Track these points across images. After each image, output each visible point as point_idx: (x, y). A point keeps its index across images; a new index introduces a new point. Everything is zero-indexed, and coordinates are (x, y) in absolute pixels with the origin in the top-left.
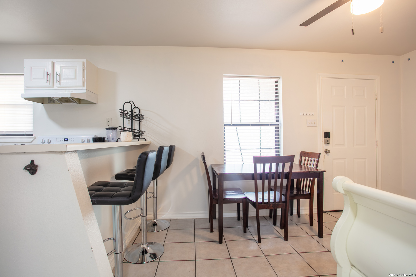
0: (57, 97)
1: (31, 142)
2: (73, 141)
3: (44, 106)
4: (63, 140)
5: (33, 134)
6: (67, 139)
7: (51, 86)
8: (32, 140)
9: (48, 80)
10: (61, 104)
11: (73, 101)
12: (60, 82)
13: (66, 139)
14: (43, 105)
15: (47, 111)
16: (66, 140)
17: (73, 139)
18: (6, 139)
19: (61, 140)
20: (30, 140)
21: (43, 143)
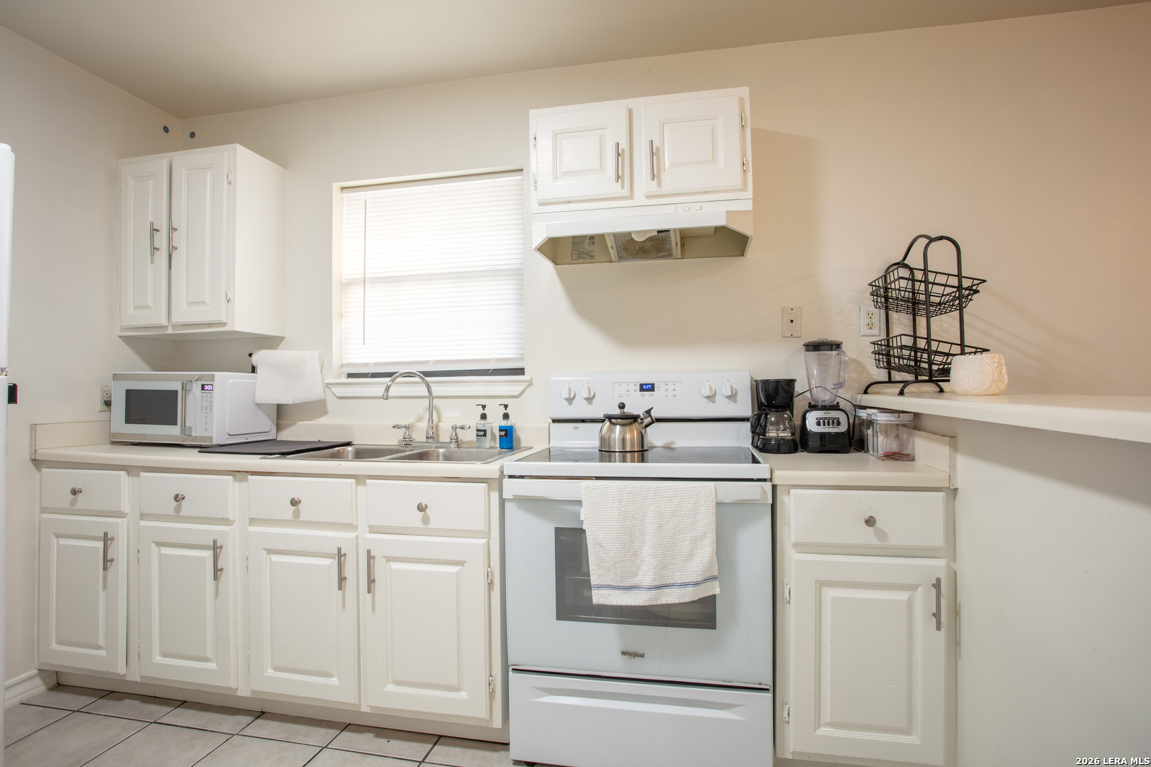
0: (645, 232)
1: (520, 396)
2: (674, 393)
3: (558, 274)
4: (636, 391)
5: (523, 369)
6: (649, 387)
7: (626, 195)
8: (520, 388)
9: (620, 173)
10: (616, 264)
11: (670, 250)
12: (660, 178)
13: (646, 385)
14: (554, 270)
16: (648, 390)
17: (671, 387)
18: (441, 387)
19: (628, 391)
20: (516, 389)
21: (570, 400)
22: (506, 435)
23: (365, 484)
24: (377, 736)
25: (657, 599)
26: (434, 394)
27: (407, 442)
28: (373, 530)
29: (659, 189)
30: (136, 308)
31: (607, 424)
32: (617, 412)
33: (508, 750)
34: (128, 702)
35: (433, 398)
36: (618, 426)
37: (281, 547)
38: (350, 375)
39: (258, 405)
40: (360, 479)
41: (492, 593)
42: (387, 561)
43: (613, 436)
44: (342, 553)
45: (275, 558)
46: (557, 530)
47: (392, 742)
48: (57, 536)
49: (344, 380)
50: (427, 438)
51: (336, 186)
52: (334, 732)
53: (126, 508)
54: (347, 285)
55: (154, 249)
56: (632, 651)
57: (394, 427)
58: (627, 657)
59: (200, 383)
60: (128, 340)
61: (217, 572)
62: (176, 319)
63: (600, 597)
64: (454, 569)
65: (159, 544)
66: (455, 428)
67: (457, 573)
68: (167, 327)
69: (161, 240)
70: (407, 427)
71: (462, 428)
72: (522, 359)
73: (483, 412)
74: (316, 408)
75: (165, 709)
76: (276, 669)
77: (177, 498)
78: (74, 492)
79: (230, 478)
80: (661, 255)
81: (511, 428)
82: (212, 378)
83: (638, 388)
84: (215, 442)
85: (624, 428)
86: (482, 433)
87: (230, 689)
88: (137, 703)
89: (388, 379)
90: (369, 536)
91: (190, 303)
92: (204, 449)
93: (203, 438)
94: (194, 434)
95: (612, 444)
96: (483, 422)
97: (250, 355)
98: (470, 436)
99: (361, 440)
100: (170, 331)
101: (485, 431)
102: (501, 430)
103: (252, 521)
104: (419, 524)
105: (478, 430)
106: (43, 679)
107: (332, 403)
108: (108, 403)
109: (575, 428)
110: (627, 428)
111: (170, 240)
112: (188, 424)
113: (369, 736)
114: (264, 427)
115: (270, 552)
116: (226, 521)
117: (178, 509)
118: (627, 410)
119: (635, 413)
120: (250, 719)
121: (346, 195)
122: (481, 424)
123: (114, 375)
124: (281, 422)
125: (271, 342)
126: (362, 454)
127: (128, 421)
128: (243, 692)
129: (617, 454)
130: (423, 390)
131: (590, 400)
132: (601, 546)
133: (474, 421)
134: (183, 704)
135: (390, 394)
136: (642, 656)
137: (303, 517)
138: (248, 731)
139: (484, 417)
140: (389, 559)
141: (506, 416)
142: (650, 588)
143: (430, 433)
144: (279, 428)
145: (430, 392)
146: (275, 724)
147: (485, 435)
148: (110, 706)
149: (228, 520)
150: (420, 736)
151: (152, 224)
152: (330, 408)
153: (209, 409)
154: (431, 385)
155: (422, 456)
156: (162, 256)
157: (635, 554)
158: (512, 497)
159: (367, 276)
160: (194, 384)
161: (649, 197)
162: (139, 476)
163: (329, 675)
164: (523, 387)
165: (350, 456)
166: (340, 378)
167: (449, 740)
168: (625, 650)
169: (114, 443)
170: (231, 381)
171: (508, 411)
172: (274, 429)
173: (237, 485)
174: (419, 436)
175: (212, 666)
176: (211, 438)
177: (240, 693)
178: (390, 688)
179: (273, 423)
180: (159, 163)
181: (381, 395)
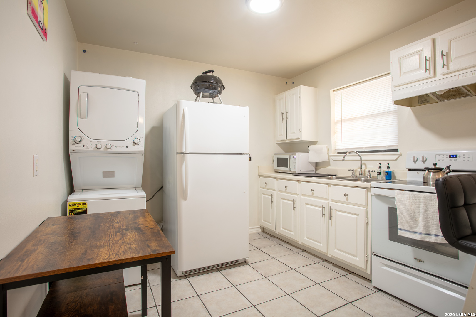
0: (442, 91)
1: (396, 160)
2: (469, 159)
3: (413, 110)
4: (447, 158)
5: (398, 149)
6: (455, 156)
7: (432, 76)
8: (396, 157)
9: (428, 68)
10: (440, 103)
11: (466, 93)
12: (448, 66)
13: (453, 155)
14: (410, 109)
15: (418, 116)
16: (453, 157)
17: (466, 156)
18: (364, 157)
19: (443, 158)
20: (395, 157)
21: (415, 162)
22: (388, 174)
23: (330, 187)
24: (333, 266)
25: (424, 238)
26: (362, 159)
27: (353, 175)
28: (333, 201)
29: (448, 71)
30: (280, 135)
31: (427, 171)
32: (433, 167)
33: (371, 283)
34: (276, 239)
35: (362, 161)
36: (432, 173)
37: (309, 203)
38: (338, 153)
39: (309, 162)
40: (329, 185)
41: (368, 227)
42: (336, 211)
43: (429, 176)
44: (324, 207)
45: (308, 206)
46: (389, 207)
47: (337, 268)
48: (263, 194)
49: (336, 154)
50: (360, 174)
51: (331, 91)
52: (321, 261)
53: (276, 189)
54: (336, 123)
55: (283, 119)
56: (418, 259)
57: (349, 170)
58: (416, 261)
59: (293, 156)
60: (279, 144)
61: (294, 208)
62: (288, 138)
63: (400, 233)
64: (356, 216)
65: (282, 199)
66: (369, 171)
67: (356, 218)
68: (286, 140)
69: (284, 117)
70: (353, 171)
71: (372, 171)
72: (397, 146)
73: (380, 166)
74: (327, 163)
75: (283, 243)
76: (307, 238)
77: (285, 187)
78: (266, 183)
79: (297, 182)
80: (462, 96)
81: (391, 172)
82: (296, 154)
83: (448, 157)
84: (296, 173)
85: (434, 173)
86: (379, 173)
87: (297, 241)
88: (278, 240)
89: (344, 154)
90: (331, 202)
91: (291, 133)
92: (293, 174)
93: (294, 171)
94: (292, 170)
95: (428, 180)
96: (379, 169)
97: (308, 147)
98: (375, 174)
99: (339, 175)
100: (287, 141)
101: (380, 173)
102: (386, 173)
103: (303, 195)
104: (345, 201)
105: (377, 172)
106: (261, 229)
107: (332, 162)
108: (274, 161)
109: (418, 173)
110: (436, 173)
111: (286, 116)
112: (290, 167)
113: (331, 265)
114: (312, 169)
115: (306, 204)
116: (296, 194)
117: (286, 190)
118: (438, 166)
119: (442, 167)
120: (302, 251)
121: (335, 92)
122: (379, 170)
123: (275, 154)
124: (317, 168)
125: (314, 143)
126: (338, 178)
127: (278, 166)
128: (300, 243)
129: (431, 184)
130: (358, 158)
131: (424, 162)
132: (402, 215)
133: (377, 169)
134: (287, 243)
135: (345, 159)
136: (423, 262)
137: (314, 195)
138: (300, 253)
139: (380, 167)
140: (337, 210)
141: (388, 168)
142: (422, 234)
143: (361, 173)
144: (316, 170)
145: (361, 158)
146: (307, 254)
147: (380, 174)
148: (272, 238)
149: (297, 194)
150: (346, 270)
151: (282, 112)
152: (331, 164)
153: (295, 163)
154: (361, 156)
155: (356, 180)
156: (285, 120)
157: (416, 220)
158: (373, 194)
159: (342, 119)
160: (292, 156)
161: (444, 75)
162: (278, 180)
163: (320, 243)
164: (397, 157)
165: (334, 179)
166: (335, 154)
167: (354, 274)
168: (416, 258)
169: (275, 172)
170: (301, 155)
171: (389, 165)
172: (315, 170)
173: (299, 184)
174: (358, 174)
175: (293, 233)
176: (296, 171)
177: (299, 243)
178: (336, 250)
179: (314, 168)
180: (283, 95)
181: (342, 159)
